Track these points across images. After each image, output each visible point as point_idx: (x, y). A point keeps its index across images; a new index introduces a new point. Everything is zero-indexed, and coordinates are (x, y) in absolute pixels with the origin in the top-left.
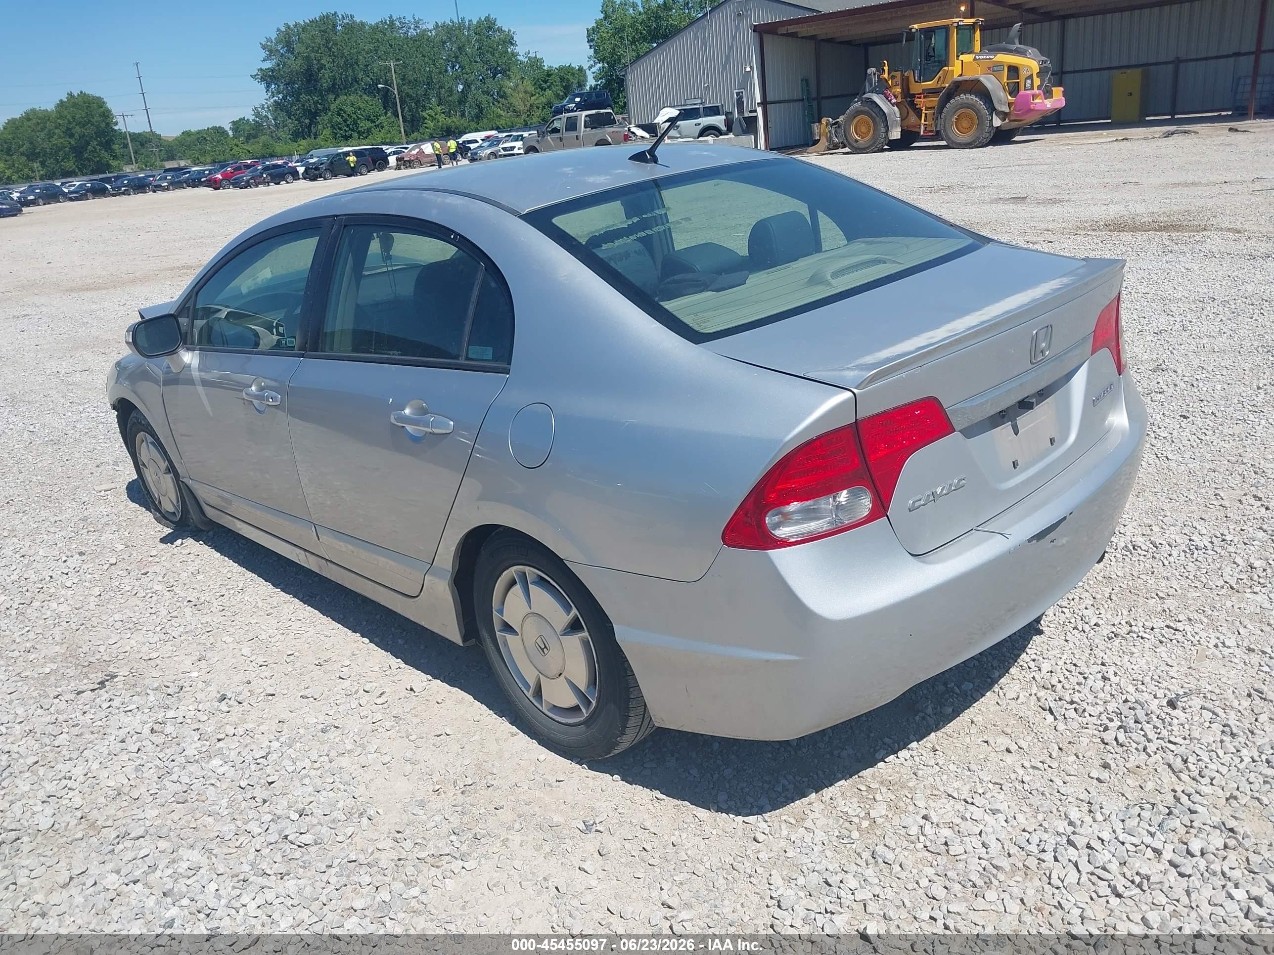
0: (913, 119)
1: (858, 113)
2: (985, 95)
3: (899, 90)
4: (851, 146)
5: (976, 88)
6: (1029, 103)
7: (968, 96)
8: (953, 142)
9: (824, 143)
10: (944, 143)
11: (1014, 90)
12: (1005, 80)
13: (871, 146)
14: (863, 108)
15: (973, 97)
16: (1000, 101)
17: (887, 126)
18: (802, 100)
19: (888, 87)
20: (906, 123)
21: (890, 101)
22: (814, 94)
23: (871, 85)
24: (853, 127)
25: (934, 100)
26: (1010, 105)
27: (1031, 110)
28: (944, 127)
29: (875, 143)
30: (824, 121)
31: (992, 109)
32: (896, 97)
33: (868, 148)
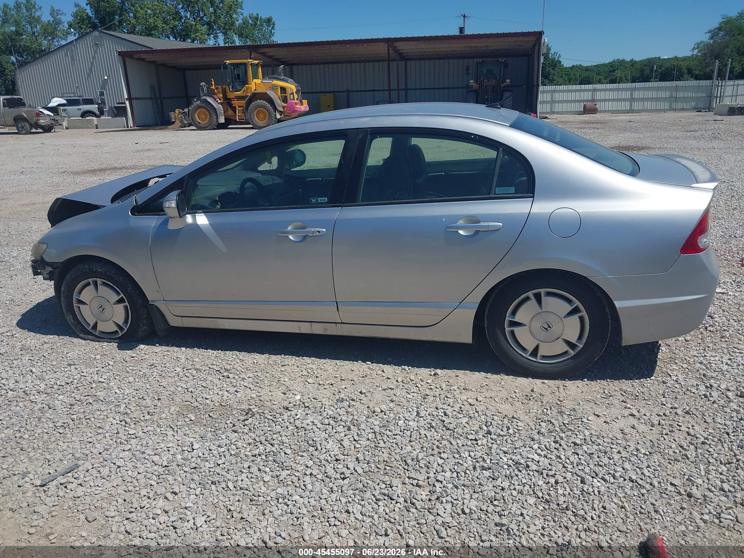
0: (230, 112)
1: (199, 107)
2: (271, 101)
3: (222, 96)
4: (196, 125)
5: (265, 97)
6: (294, 107)
7: (262, 101)
8: (256, 126)
9: (178, 123)
10: (251, 126)
11: (285, 100)
12: (280, 94)
13: (209, 126)
14: (202, 105)
15: (264, 102)
16: (278, 105)
17: (217, 115)
18: (152, 98)
19: (215, 94)
20: (226, 113)
21: (217, 101)
22: (158, 96)
23: (203, 91)
24: (196, 116)
25: (243, 102)
26: (283, 107)
27: (296, 111)
28: (250, 117)
29: (211, 124)
30: (177, 111)
31: (275, 109)
32: (220, 100)
33: (207, 127)
